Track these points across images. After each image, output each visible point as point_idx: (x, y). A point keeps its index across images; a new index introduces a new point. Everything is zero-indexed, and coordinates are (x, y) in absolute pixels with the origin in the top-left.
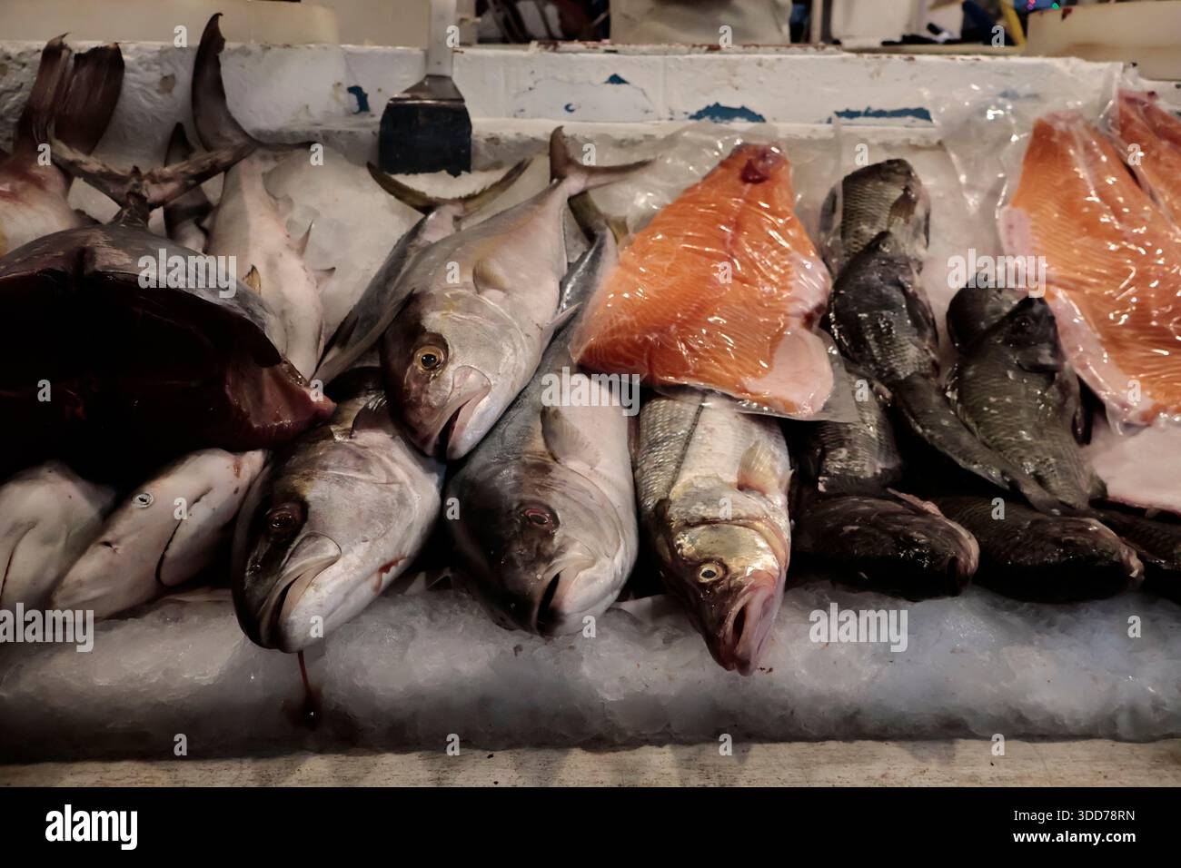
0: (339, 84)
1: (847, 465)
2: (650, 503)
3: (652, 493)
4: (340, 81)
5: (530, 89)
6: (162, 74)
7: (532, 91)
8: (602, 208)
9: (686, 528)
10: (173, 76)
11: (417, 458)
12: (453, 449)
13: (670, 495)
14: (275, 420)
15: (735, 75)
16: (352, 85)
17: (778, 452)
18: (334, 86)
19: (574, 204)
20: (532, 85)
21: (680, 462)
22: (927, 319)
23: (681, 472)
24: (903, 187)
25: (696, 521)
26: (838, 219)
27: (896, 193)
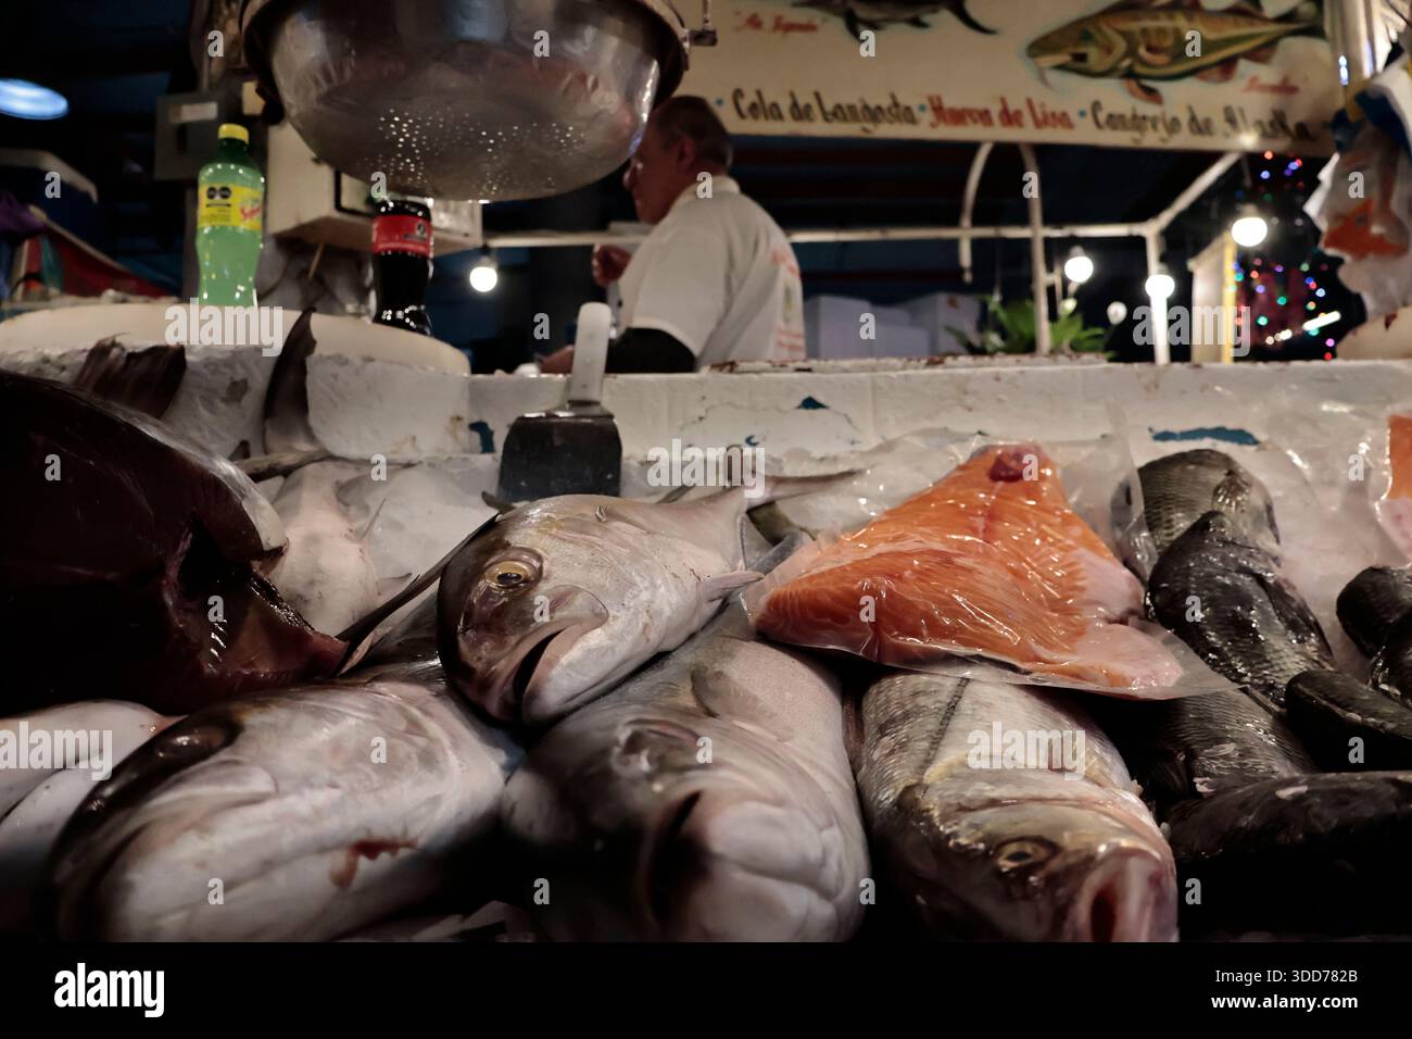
0: (459, 419)
1: (1239, 764)
2: (887, 796)
3: (890, 781)
4: (461, 414)
5: (701, 418)
6: (231, 378)
7: (703, 421)
8: (796, 520)
9: (960, 813)
10: (245, 382)
11: (473, 724)
12: (534, 695)
13: (925, 777)
14: (245, 666)
15: (966, 393)
16: (476, 419)
17: (1108, 758)
18: (452, 419)
19: (756, 515)
20: (703, 415)
21: (937, 739)
22: (1307, 621)
23: (941, 748)
24: (1226, 471)
25: (978, 803)
26: (1138, 508)
27: (1218, 477)
